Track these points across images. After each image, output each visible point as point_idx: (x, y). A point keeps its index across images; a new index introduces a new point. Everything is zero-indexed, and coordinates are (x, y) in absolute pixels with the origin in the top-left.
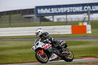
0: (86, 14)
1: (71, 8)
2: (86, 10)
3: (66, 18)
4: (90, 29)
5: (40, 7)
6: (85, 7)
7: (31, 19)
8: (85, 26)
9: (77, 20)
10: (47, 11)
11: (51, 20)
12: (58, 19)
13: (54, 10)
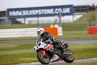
0: (57, 16)
1: (42, 10)
2: (57, 13)
3: (38, 21)
4: (61, 31)
5: (12, 10)
6: (56, 9)
7: (3, 22)
8: (57, 28)
9: (48, 22)
10: (19, 13)
11: (23, 22)
12: (30, 22)
13: (25, 13)
